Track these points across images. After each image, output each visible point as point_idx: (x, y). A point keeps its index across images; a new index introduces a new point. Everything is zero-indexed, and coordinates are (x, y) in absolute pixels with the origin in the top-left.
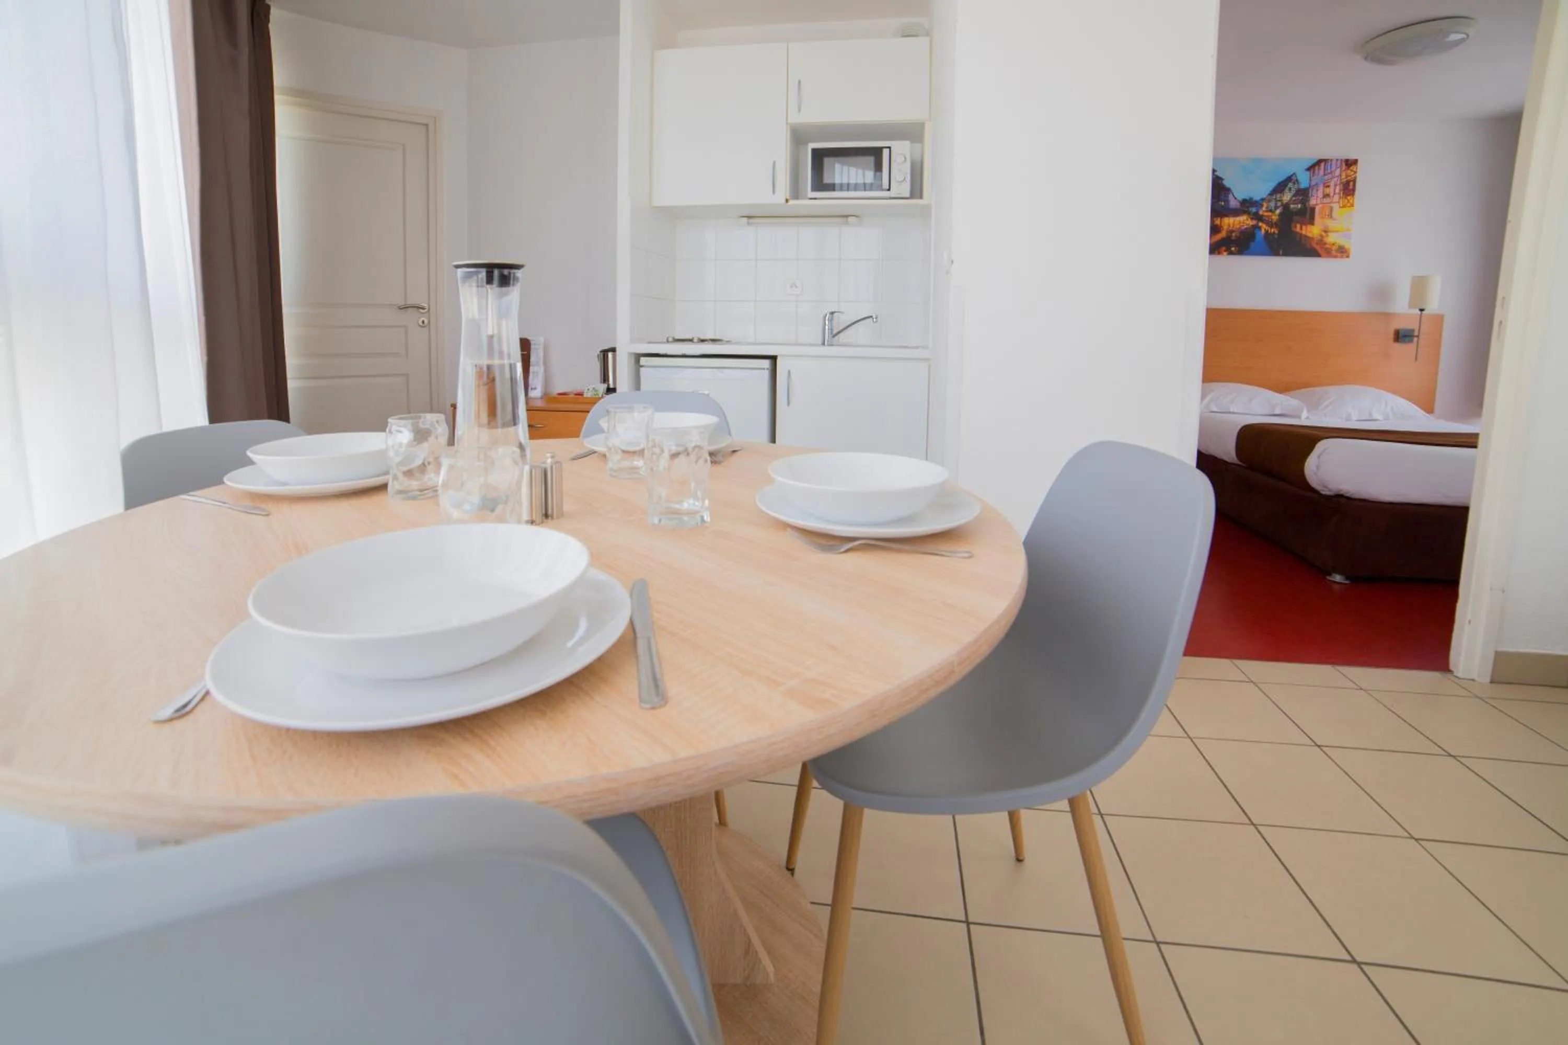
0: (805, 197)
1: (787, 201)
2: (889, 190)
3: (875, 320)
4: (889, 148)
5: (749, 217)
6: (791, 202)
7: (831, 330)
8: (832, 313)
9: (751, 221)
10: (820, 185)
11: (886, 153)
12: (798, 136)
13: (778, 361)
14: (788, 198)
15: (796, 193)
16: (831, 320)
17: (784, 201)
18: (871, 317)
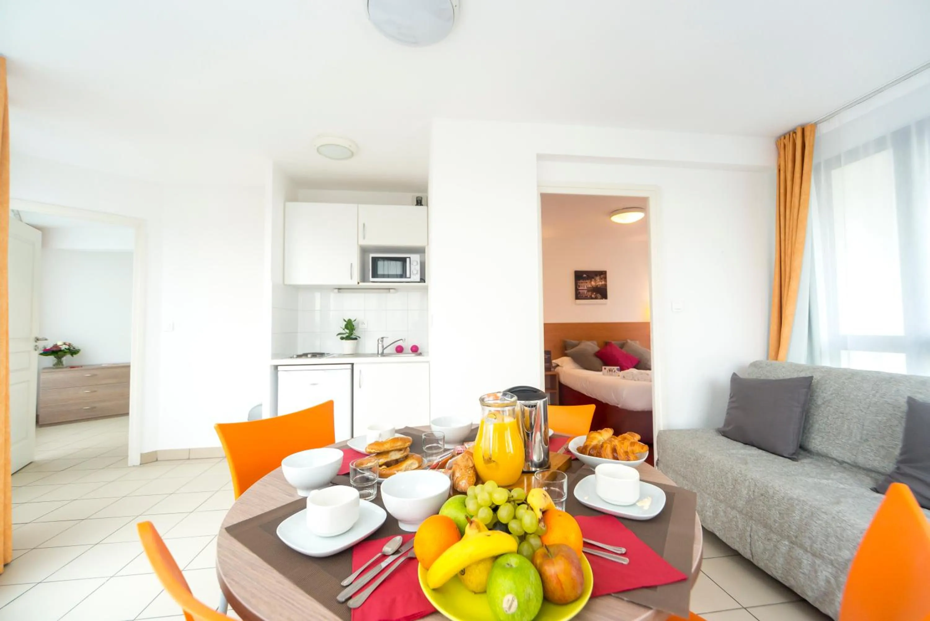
0: (369, 282)
1: (358, 283)
2: (410, 278)
3: (404, 341)
4: (410, 258)
5: (339, 289)
6: (361, 284)
7: (383, 346)
8: (383, 338)
9: (341, 290)
10: (375, 274)
11: (408, 260)
12: (364, 251)
13: (354, 366)
14: (359, 281)
15: (364, 279)
16: (382, 341)
17: (357, 283)
18: (402, 340)
